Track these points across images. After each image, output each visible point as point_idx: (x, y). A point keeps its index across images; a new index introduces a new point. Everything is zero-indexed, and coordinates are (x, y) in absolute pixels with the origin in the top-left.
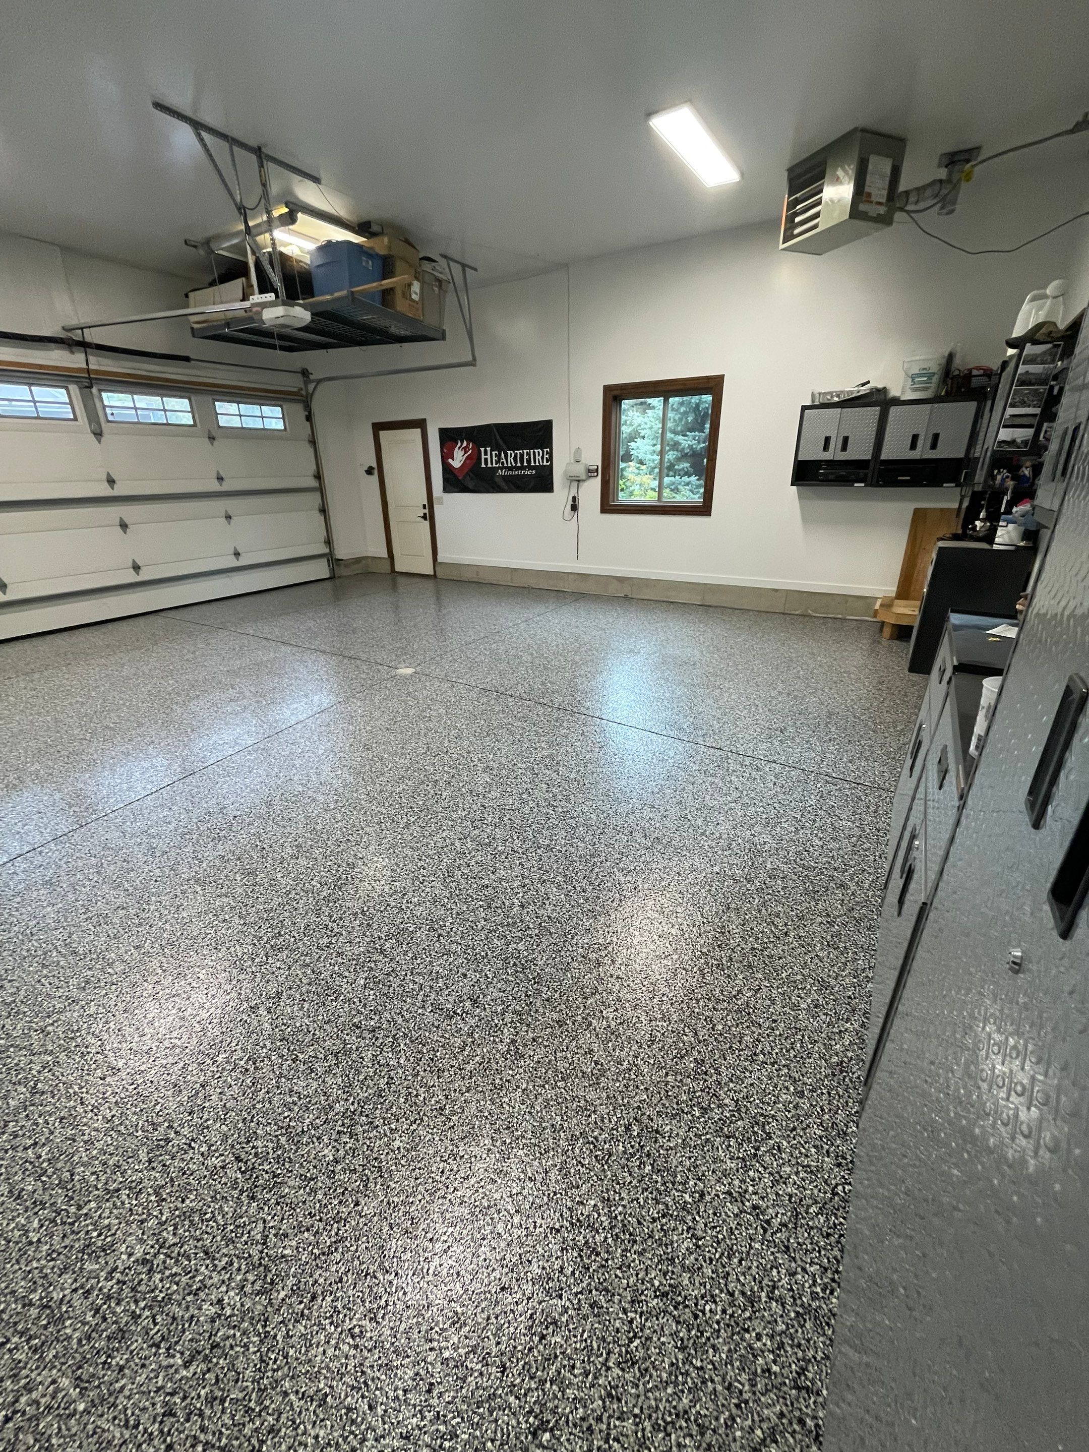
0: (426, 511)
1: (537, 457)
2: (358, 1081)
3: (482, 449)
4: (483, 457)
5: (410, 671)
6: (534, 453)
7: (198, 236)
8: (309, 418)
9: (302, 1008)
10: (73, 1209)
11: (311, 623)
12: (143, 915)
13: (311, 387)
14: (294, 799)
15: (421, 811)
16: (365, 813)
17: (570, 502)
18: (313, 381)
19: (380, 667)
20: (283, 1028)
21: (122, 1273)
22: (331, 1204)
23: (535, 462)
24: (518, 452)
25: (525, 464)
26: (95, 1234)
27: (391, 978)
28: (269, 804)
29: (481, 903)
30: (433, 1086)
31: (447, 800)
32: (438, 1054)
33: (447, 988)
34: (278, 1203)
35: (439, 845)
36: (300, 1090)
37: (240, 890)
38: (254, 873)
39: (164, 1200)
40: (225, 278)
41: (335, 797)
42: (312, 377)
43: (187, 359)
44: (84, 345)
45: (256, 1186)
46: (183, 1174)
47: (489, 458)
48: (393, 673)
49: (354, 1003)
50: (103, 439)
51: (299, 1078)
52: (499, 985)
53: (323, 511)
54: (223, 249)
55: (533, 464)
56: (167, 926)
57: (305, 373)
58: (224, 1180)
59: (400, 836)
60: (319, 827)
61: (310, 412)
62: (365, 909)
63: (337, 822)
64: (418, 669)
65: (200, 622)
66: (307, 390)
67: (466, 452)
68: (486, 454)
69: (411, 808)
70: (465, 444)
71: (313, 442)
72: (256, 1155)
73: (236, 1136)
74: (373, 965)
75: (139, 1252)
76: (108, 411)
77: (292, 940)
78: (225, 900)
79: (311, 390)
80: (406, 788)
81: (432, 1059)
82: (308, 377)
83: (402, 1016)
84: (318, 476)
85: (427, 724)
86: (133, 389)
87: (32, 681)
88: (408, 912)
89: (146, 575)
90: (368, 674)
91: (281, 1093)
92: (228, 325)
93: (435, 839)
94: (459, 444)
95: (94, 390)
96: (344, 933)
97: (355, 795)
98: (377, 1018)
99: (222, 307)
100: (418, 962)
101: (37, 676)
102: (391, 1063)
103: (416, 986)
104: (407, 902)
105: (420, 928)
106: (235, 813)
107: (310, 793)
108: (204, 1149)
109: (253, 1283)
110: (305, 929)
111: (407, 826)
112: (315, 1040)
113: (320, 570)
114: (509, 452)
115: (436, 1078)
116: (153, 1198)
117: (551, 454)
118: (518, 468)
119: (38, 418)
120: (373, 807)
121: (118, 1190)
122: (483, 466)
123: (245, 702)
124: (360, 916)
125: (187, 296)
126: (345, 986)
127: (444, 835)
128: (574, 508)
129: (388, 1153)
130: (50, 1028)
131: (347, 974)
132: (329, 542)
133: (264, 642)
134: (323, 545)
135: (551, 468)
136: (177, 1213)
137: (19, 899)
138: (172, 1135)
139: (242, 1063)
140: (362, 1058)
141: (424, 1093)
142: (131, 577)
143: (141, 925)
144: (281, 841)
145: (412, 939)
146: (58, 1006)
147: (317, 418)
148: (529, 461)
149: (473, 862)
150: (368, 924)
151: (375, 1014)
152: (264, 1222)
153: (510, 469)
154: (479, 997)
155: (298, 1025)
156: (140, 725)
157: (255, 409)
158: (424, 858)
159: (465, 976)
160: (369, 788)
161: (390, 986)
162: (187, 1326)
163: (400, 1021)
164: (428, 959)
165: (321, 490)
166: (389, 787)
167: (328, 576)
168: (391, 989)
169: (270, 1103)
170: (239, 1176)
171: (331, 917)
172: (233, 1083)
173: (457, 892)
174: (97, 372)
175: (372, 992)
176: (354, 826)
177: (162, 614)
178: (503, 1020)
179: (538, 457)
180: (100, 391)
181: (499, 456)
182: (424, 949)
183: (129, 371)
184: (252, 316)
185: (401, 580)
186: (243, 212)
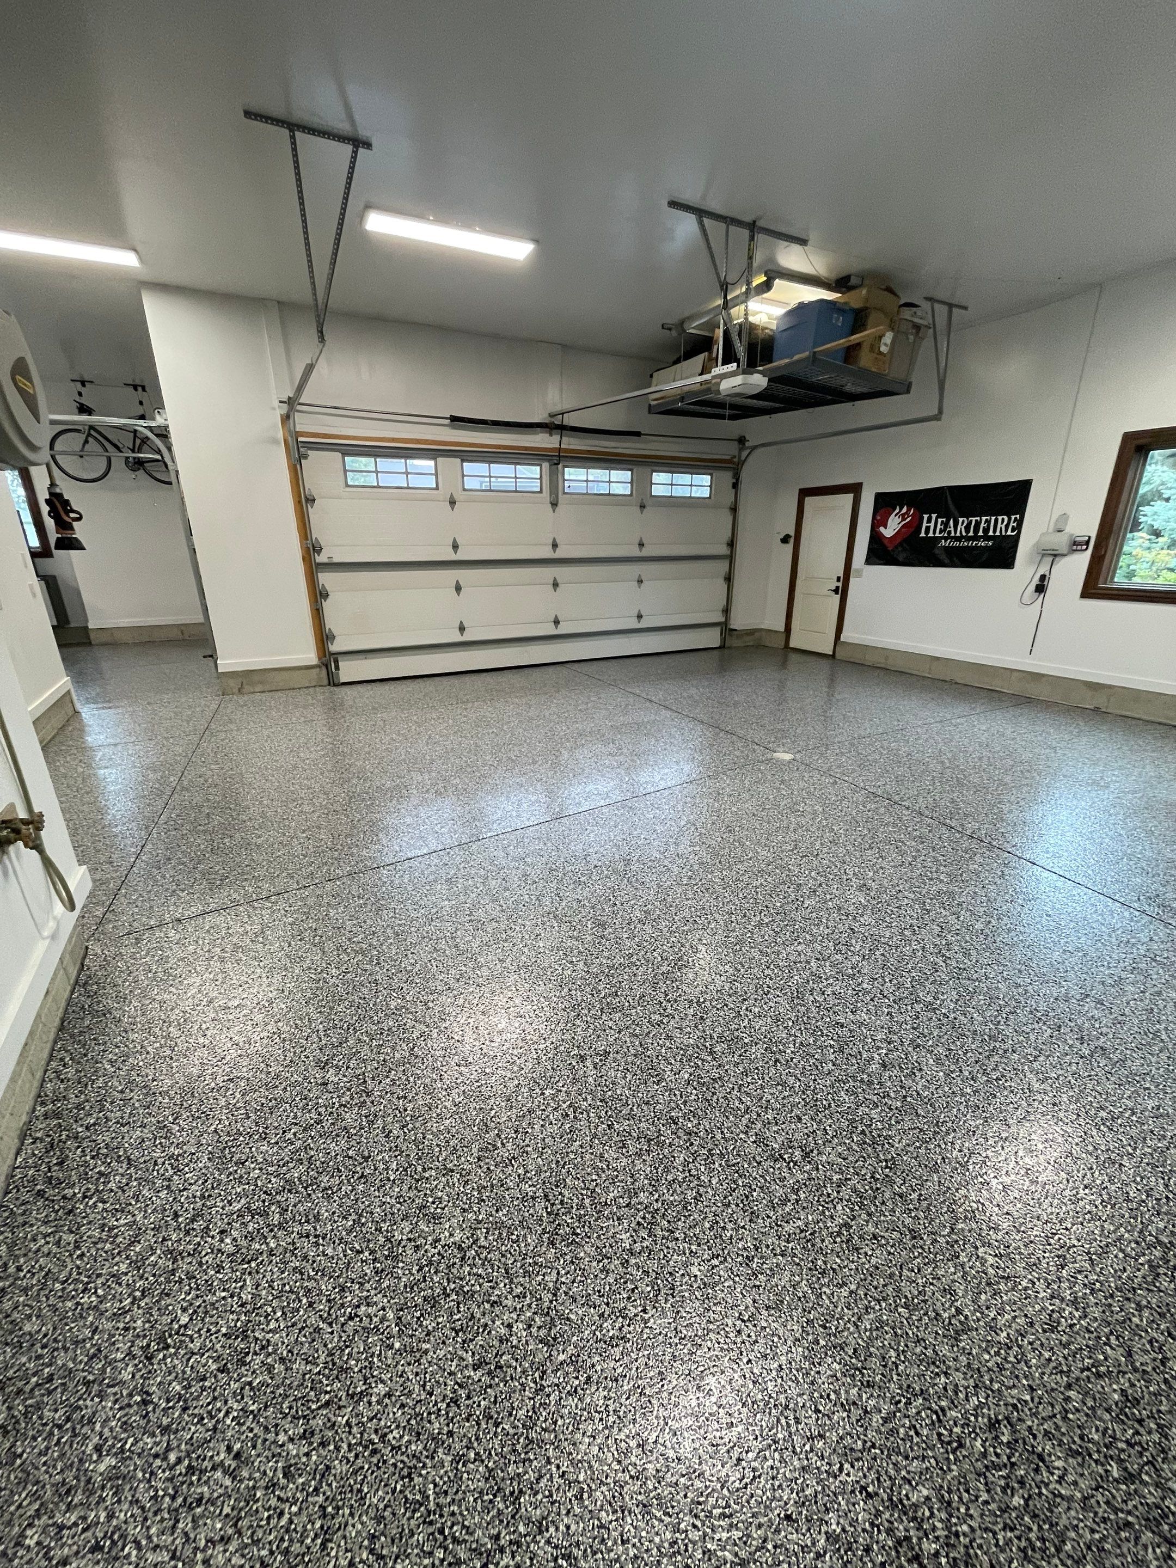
0: (840, 584)
1: (999, 525)
2: (666, 1180)
3: (926, 516)
4: (925, 524)
5: (788, 757)
6: (996, 521)
7: (672, 320)
8: (735, 486)
9: (625, 1078)
10: (420, 1169)
11: (693, 691)
12: (509, 932)
13: (745, 454)
14: (650, 864)
15: (777, 914)
16: (717, 897)
17: (1036, 581)
18: (748, 448)
19: (756, 747)
20: (605, 1089)
21: (443, 1247)
22: (619, 1293)
23: (995, 531)
24: (974, 519)
25: (981, 533)
26: (430, 1200)
27: (717, 1086)
28: (628, 862)
29: (832, 1043)
30: (743, 1227)
31: (809, 911)
32: (755, 1194)
33: (777, 1124)
34: (572, 1262)
35: (792, 958)
36: (610, 1160)
37: (589, 938)
38: (603, 925)
39: (483, 1201)
40: (689, 355)
41: (690, 873)
42: (747, 444)
43: (638, 434)
44: (562, 429)
45: (557, 1234)
46: (502, 1185)
47: (932, 526)
48: (769, 756)
49: (675, 1095)
50: (557, 509)
51: (611, 1147)
52: (840, 1149)
53: (729, 579)
54: (693, 328)
55: (991, 533)
56: (526, 950)
57: (742, 440)
58: (531, 1211)
59: (749, 935)
60: (669, 899)
61: (738, 480)
62: (702, 1000)
63: (688, 899)
64: (798, 756)
65: (597, 676)
66: (740, 457)
67: (903, 519)
68: (929, 521)
69: (767, 907)
70: (904, 510)
71: (734, 510)
72: (562, 1202)
73: (548, 1174)
74: (700, 1063)
75: (458, 1236)
76: (567, 484)
77: (627, 1004)
78: (576, 943)
79: (743, 458)
80: (765, 884)
81: (747, 1197)
82: (744, 444)
83: (722, 1132)
84: (731, 544)
85: (799, 819)
86: (588, 464)
87: (466, 709)
88: (746, 1021)
89: (563, 629)
90: (742, 752)
91: (592, 1154)
92: (680, 399)
93: (788, 949)
94: (897, 510)
95: (560, 466)
96: (676, 1017)
97: (710, 876)
98: (696, 1122)
99: (679, 384)
100: (749, 1080)
101: (470, 705)
102: (702, 1178)
103: (742, 1107)
104: (747, 1009)
105: (756, 1044)
106: (595, 862)
107: (666, 862)
108: (521, 1171)
109: (539, 1328)
110: (640, 998)
111: (760, 924)
112: (631, 1116)
113: (713, 638)
114: (961, 520)
115: (747, 1219)
116: (475, 1193)
117: (1020, 523)
118: (969, 539)
119: (516, 491)
120: (726, 895)
121: (452, 1171)
122: (923, 535)
123: (622, 758)
124: (695, 1005)
125: (651, 376)
126: (668, 1073)
127: (799, 948)
128: (1041, 588)
129: (683, 1275)
130: (431, 1005)
131: (673, 1062)
132: (726, 611)
133: (648, 704)
134: (721, 613)
135: (1016, 539)
136: (491, 1219)
137: (428, 888)
138: (499, 1145)
139: (565, 1106)
140: (673, 1157)
141: (732, 1229)
142: (550, 630)
143: (506, 940)
144: (632, 902)
145: (746, 1051)
146: (439, 988)
147: (743, 486)
148: (986, 530)
149: (829, 991)
150: (702, 1018)
151: (694, 1117)
152: (558, 1273)
153: (958, 539)
154: (812, 1151)
155: (619, 1092)
156: (534, 762)
157: (686, 478)
158: (772, 967)
159: (800, 1119)
160: (725, 873)
161: (714, 1094)
163: (719, 1136)
164: (760, 1082)
165: (731, 558)
166: (745, 878)
167: (718, 645)
168: (715, 1097)
169: (582, 1157)
170: (545, 1215)
171: (667, 995)
172: (554, 1122)
173: (805, 1019)
174: (566, 450)
175: (694, 1091)
176: (704, 909)
177: (568, 665)
178: (838, 1192)
179: (1001, 525)
180: (564, 467)
181: (946, 525)
182: (757, 1068)
183: (589, 448)
184: (709, 388)
185: (794, 657)
186: (725, 287)
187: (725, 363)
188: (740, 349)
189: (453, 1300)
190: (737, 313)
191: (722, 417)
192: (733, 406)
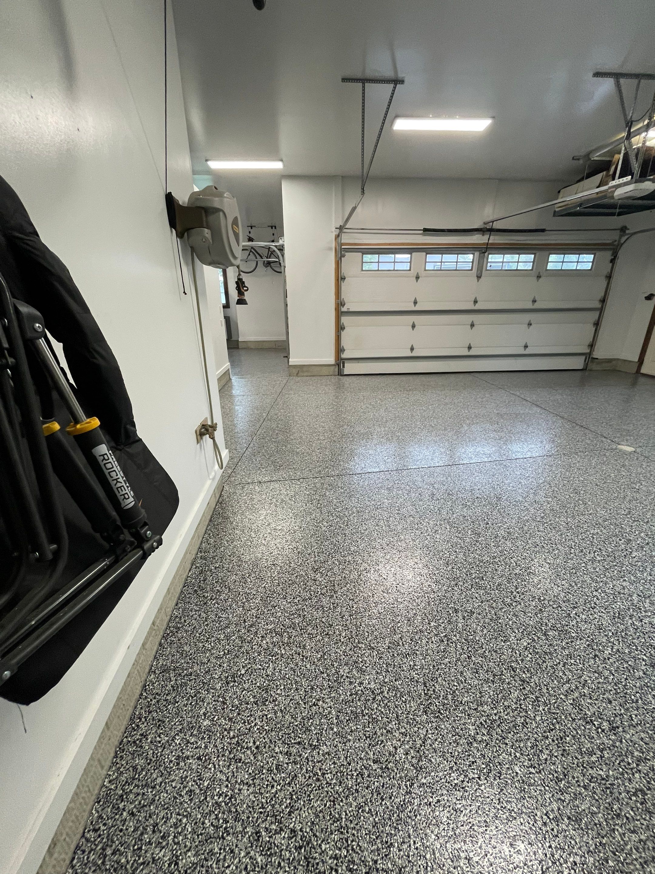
2: (503, 704)
5: (630, 449)
7: (583, 152)
8: (613, 261)
9: (482, 631)
10: (357, 641)
11: (558, 397)
12: (420, 525)
13: (624, 239)
14: (515, 503)
15: (608, 556)
16: (561, 535)
18: (628, 234)
19: (604, 439)
20: (468, 633)
21: (364, 688)
22: (464, 760)
26: (360, 660)
27: (547, 657)
28: (499, 499)
29: (645, 657)
30: (556, 757)
31: (635, 559)
32: (568, 739)
33: (591, 698)
34: (436, 728)
35: (618, 589)
36: (467, 677)
37: (468, 540)
38: (479, 534)
39: (388, 671)
40: (589, 176)
41: (542, 515)
42: (627, 232)
43: (543, 230)
44: (491, 231)
45: (429, 708)
46: (400, 667)
48: (614, 447)
49: (516, 653)
50: (481, 280)
51: (468, 669)
52: (643, 735)
53: (597, 324)
54: (596, 157)
56: (428, 537)
57: (623, 230)
58: (415, 688)
59: (584, 565)
60: (526, 528)
61: (615, 257)
62: (542, 598)
63: (539, 531)
64: (638, 450)
65: (491, 382)
66: (619, 241)
69: (600, 549)
71: (609, 277)
72: (434, 691)
73: (427, 671)
74: (536, 638)
75: (372, 686)
76: (489, 265)
77: (489, 586)
78: (460, 541)
79: (622, 242)
80: (600, 533)
81: (561, 739)
82: (625, 232)
83: (547, 689)
84: (603, 301)
85: (635, 494)
86: (504, 252)
87: (408, 394)
88: (575, 622)
89: (472, 352)
90: (592, 441)
91: (456, 669)
92: (580, 205)
93: (615, 582)
95: (486, 254)
96: (522, 603)
97: (557, 520)
98: (528, 675)
99: (580, 195)
100: (572, 661)
101: (411, 393)
102: (529, 712)
103: (565, 677)
104: (576, 614)
105: (581, 639)
106: (478, 495)
107: (526, 504)
108: (412, 663)
109: (413, 757)
110: (498, 585)
111: (593, 560)
112: (483, 656)
113: (578, 363)
115: (560, 753)
116: (385, 666)
119: (456, 270)
120: (569, 534)
121: (374, 649)
123: (502, 434)
124: (537, 600)
125: (559, 192)
126: (513, 638)
127: (624, 584)
129: (508, 768)
130: (372, 554)
131: (517, 631)
132: (592, 346)
133: (524, 402)
134: (586, 347)
136: (392, 683)
137: (377, 490)
138: (401, 644)
139: (442, 635)
140: (510, 691)
141: (548, 755)
142: (465, 352)
143: (417, 529)
144: (500, 525)
145: (572, 642)
146: (377, 546)
147: (618, 262)
149: (647, 620)
150: (541, 610)
151: (528, 671)
152: (427, 731)
154: (618, 728)
155: (477, 639)
156: (445, 429)
157: (574, 257)
158: (600, 591)
159: (610, 702)
160: (569, 520)
161: (544, 662)
162: (379, 743)
163: (545, 691)
164: (581, 666)
165: (601, 310)
166: (585, 526)
167: (581, 368)
168: (545, 665)
169: (449, 669)
170: (423, 694)
171: (517, 588)
172: (434, 642)
173: (623, 634)
174: (492, 244)
175: (529, 655)
176: (550, 540)
177: (472, 374)
178: (637, 765)
180: (489, 254)
182: (579, 656)
183: (506, 242)
184: (604, 195)
185: (642, 380)
186: (629, 124)
187: (621, 176)
188: (636, 167)
189: (366, 719)
190: (637, 141)
191: (613, 214)
192: (621, 207)
